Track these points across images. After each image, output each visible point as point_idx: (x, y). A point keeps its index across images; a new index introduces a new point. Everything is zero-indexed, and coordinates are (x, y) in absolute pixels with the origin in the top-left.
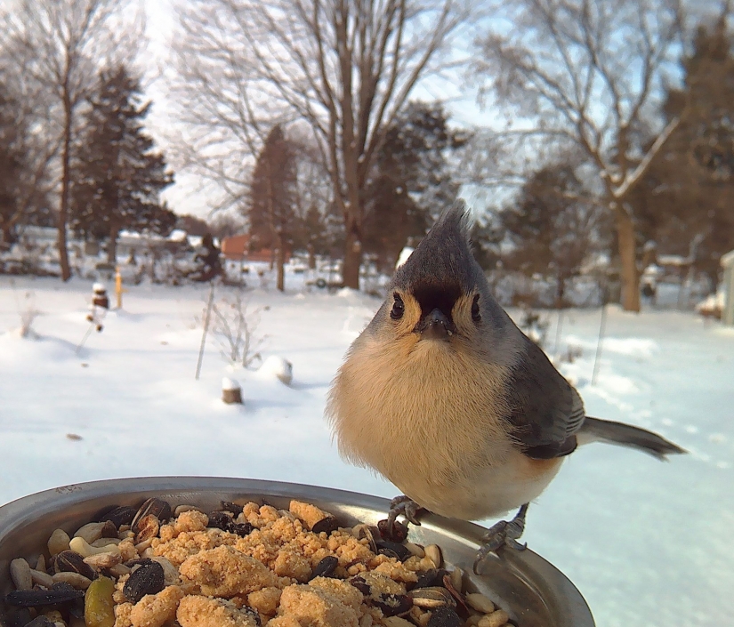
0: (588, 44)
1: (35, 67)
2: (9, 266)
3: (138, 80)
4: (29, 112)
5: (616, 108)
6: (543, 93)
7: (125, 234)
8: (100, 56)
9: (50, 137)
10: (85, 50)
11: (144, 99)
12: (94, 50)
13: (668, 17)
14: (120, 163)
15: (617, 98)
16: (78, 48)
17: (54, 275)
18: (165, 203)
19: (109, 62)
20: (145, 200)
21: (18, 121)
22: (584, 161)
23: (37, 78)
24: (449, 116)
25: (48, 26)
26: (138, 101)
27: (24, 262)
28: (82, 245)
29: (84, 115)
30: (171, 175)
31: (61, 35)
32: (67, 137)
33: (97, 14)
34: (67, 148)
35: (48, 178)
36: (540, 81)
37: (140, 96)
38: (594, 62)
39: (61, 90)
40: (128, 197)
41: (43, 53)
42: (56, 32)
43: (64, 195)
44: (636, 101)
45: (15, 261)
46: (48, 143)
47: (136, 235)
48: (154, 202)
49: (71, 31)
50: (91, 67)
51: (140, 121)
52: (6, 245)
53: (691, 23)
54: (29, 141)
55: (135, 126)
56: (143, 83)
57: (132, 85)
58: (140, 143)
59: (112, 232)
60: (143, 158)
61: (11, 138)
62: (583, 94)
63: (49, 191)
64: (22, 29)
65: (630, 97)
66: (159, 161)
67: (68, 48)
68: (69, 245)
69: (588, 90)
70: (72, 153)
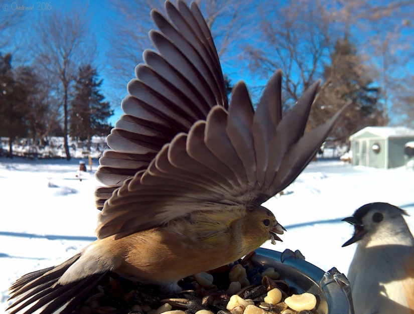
0: (289, 49)
1: (51, 67)
2: (44, 155)
3: (95, 70)
4: (49, 86)
5: (303, 76)
6: (270, 69)
7: (94, 138)
8: (78, 61)
9: (59, 97)
10: (72, 58)
11: (100, 78)
12: (75, 58)
13: (323, 37)
14: (90, 107)
15: (303, 72)
16: (69, 58)
17: (63, 158)
18: (111, 124)
19: (82, 63)
20: (102, 123)
21: (45, 91)
22: (289, 98)
23: (52, 72)
24: (230, 80)
25: (55, 49)
26: (97, 79)
27: (50, 153)
28: (75, 143)
29: (73, 87)
30: (113, 111)
31: (61, 53)
32: (66, 97)
33: (76, 42)
34: (66, 102)
35: (60, 115)
36: (269, 65)
37: (98, 77)
38: (292, 56)
39: (62, 77)
40: (94, 122)
41: (53, 61)
42: (59, 52)
43: (66, 122)
44: (311, 73)
45: (46, 153)
46: (59, 99)
47: (99, 138)
48: (106, 124)
49: (65, 51)
50: (74, 66)
51: (97, 88)
52: (43, 146)
53: (333, 40)
54: (50, 99)
55: (96, 91)
56: (98, 71)
57: (93, 72)
58: (99, 98)
59: (88, 137)
60: (100, 104)
61: (43, 99)
62: (288, 70)
63: (60, 121)
64: (43, 50)
65: (308, 71)
66: (107, 106)
67: (64, 58)
68: (70, 144)
69: (290, 68)
70: (68, 104)
